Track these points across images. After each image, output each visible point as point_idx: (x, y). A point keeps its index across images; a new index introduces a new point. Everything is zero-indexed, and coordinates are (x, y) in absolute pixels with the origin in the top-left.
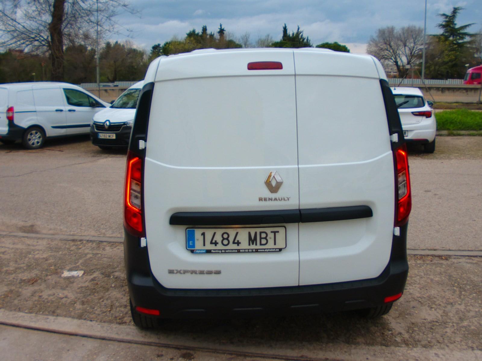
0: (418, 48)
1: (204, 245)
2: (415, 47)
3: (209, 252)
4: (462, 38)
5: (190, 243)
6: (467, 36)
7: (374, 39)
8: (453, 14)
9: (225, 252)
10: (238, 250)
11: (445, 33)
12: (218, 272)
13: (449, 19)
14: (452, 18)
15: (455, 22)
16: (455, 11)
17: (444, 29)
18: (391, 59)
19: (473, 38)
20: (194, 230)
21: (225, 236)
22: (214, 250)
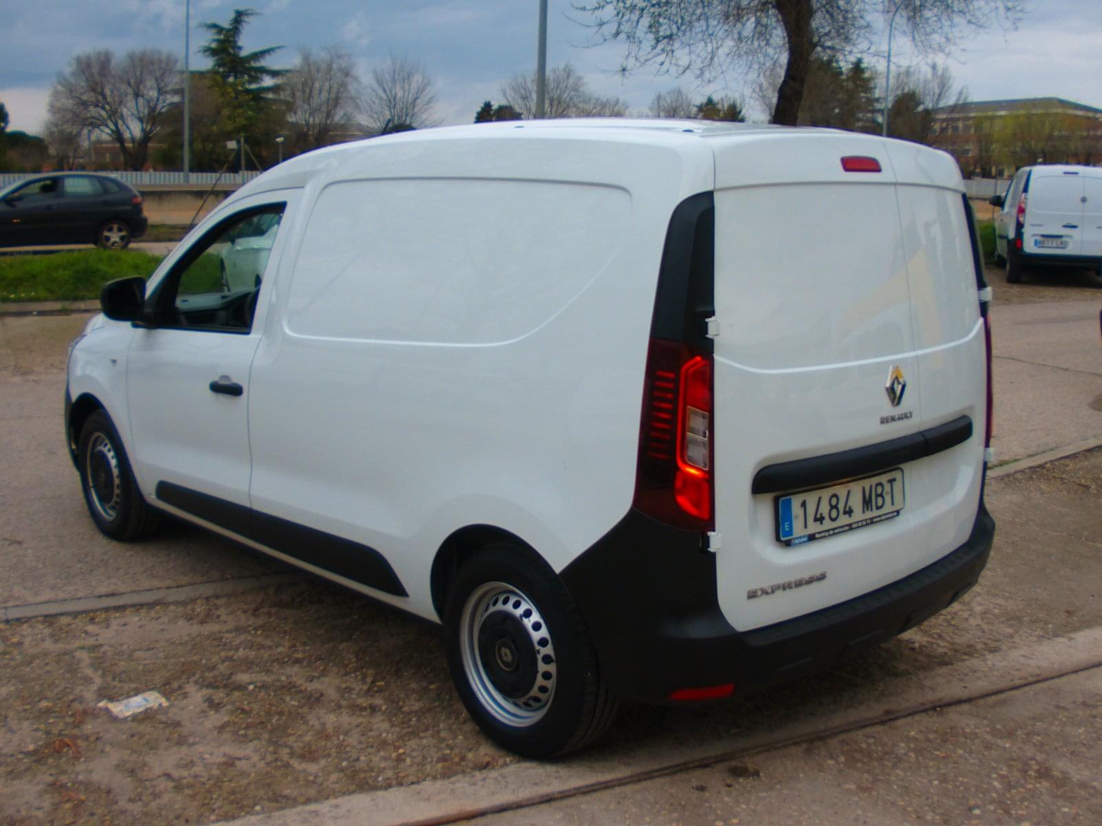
0: (168, 102)
1: (806, 527)
2: (161, 98)
3: (812, 538)
4: (254, 79)
5: (786, 526)
6: (264, 75)
7: (66, 80)
8: (234, 25)
9: (834, 534)
10: (850, 525)
11: (216, 67)
12: (822, 577)
13: (225, 36)
14: (232, 33)
15: (240, 44)
16: (239, 17)
17: (215, 58)
18: (107, 126)
19: (277, 81)
20: (790, 499)
21: (834, 502)
22: (819, 533)
